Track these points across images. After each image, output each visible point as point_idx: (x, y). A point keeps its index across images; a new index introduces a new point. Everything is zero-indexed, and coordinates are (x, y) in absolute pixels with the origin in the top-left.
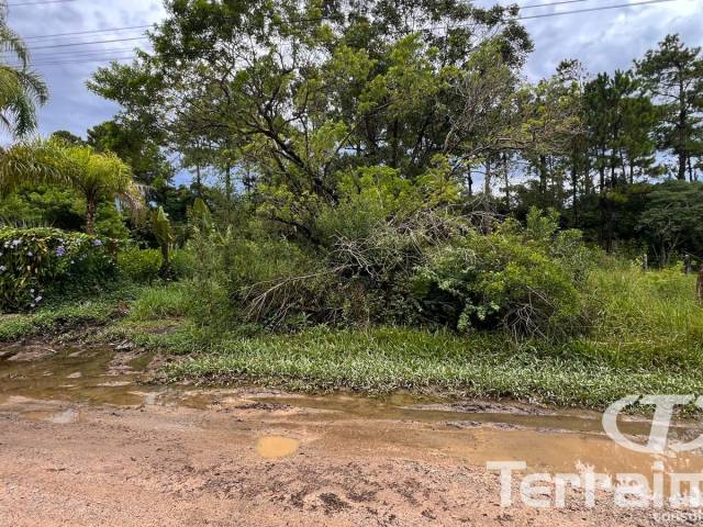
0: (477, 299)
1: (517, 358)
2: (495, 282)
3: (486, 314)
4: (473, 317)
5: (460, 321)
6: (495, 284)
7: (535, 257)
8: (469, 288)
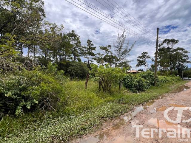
0: (26, 99)
1: (45, 122)
2: (35, 91)
3: (31, 106)
4: (24, 108)
5: (17, 111)
6: (36, 92)
7: (51, 79)
8: (22, 94)
